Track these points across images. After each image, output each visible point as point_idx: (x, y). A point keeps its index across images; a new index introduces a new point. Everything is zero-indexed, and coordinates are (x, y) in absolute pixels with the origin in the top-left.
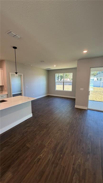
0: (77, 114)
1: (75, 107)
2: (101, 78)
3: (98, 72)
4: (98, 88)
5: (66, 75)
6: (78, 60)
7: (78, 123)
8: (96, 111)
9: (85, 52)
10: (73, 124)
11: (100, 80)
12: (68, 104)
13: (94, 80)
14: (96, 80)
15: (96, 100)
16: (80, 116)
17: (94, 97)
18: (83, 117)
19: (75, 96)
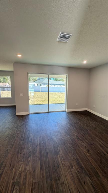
0: (18, 122)
1: (16, 115)
2: (40, 83)
3: (38, 78)
4: (38, 92)
5: (4, 79)
6: (14, 63)
7: (19, 131)
8: (36, 114)
9: (19, 56)
10: (14, 135)
11: (40, 85)
12: (8, 114)
13: (35, 85)
14: (37, 85)
15: (37, 104)
16: (22, 122)
17: (35, 101)
18: (25, 123)
19: (15, 103)
